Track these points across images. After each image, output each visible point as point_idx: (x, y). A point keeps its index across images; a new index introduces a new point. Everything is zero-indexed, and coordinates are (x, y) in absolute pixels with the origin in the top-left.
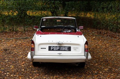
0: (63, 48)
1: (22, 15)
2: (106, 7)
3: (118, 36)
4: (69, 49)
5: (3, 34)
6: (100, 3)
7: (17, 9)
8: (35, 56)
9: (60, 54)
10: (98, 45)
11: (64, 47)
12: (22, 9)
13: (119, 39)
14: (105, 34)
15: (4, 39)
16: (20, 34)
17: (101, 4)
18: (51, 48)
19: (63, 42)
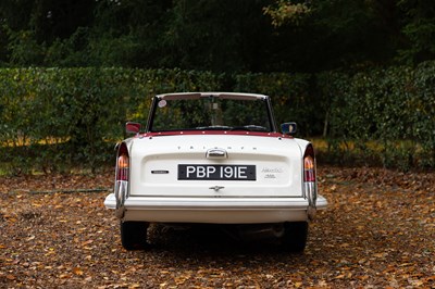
0: (228, 170)
1: (87, 116)
2: (370, 88)
3: (417, 179)
4: (250, 173)
5: (19, 182)
6: (351, 76)
7: (71, 96)
8: (130, 198)
9: (217, 189)
10: (349, 204)
11: (233, 167)
12: (86, 95)
13: (418, 190)
14: (370, 177)
15: (22, 193)
16: (79, 180)
17: (355, 77)
18: (188, 172)
19: (229, 151)
